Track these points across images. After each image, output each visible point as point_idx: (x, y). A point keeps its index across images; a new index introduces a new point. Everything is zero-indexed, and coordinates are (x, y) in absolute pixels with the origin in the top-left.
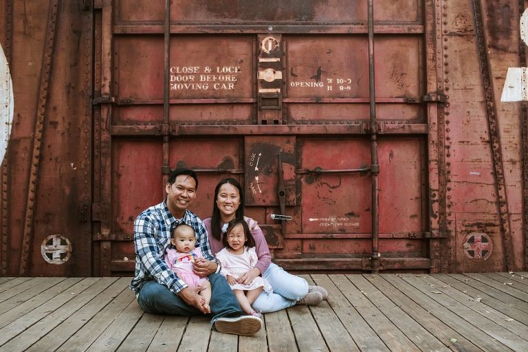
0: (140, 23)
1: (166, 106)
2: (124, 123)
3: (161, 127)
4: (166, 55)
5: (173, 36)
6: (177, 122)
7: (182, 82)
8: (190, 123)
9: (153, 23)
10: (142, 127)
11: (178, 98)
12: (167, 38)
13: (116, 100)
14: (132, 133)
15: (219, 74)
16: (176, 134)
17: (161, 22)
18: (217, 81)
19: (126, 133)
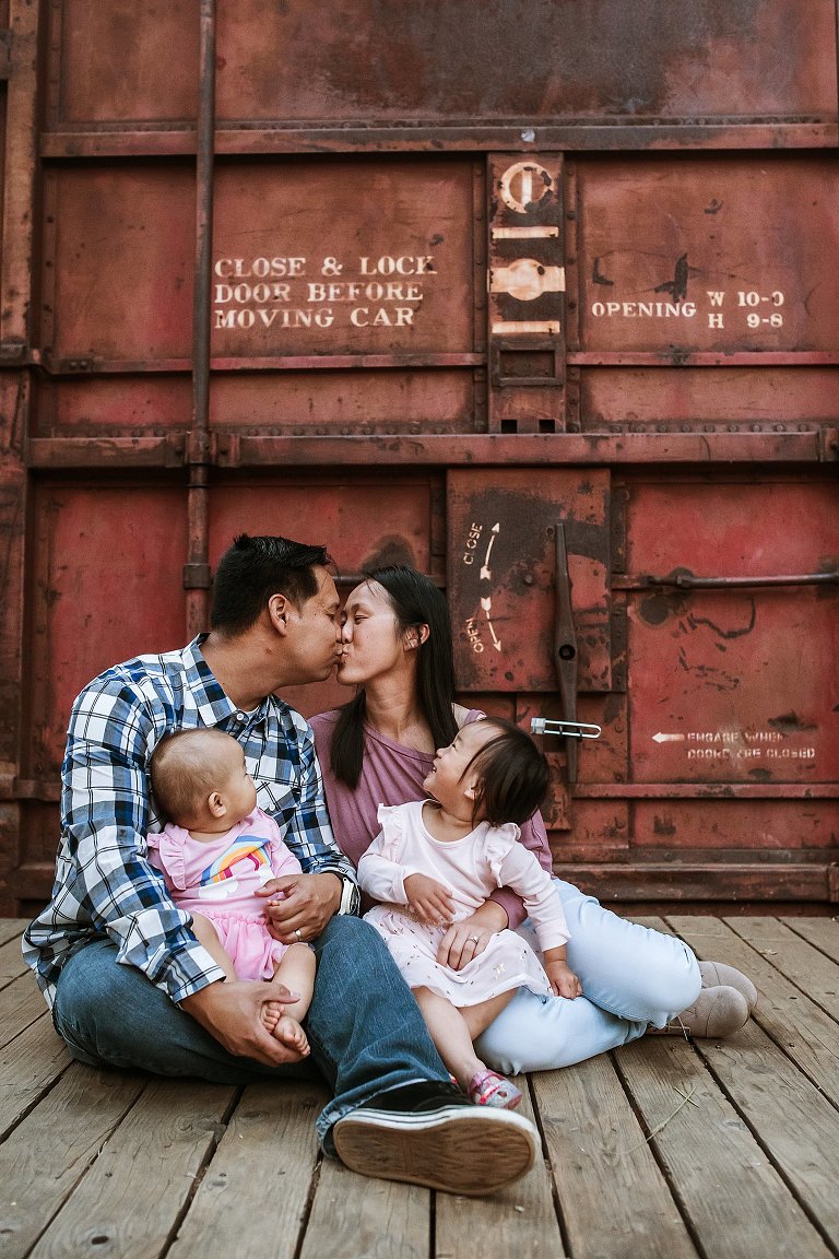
0: (126, 125)
1: (200, 379)
2: (69, 430)
3: (183, 441)
4: (202, 217)
5: (224, 163)
6: (235, 428)
7: (252, 305)
8: (277, 428)
9: (163, 123)
10: (124, 441)
11: (239, 353)
12: (203, 166)
13: (44, 356)
14: (94, 461)
15: (366, 279)
16: (231, 462)
17: (188, 121)
18: (362, 300)
19: (76, 460)
